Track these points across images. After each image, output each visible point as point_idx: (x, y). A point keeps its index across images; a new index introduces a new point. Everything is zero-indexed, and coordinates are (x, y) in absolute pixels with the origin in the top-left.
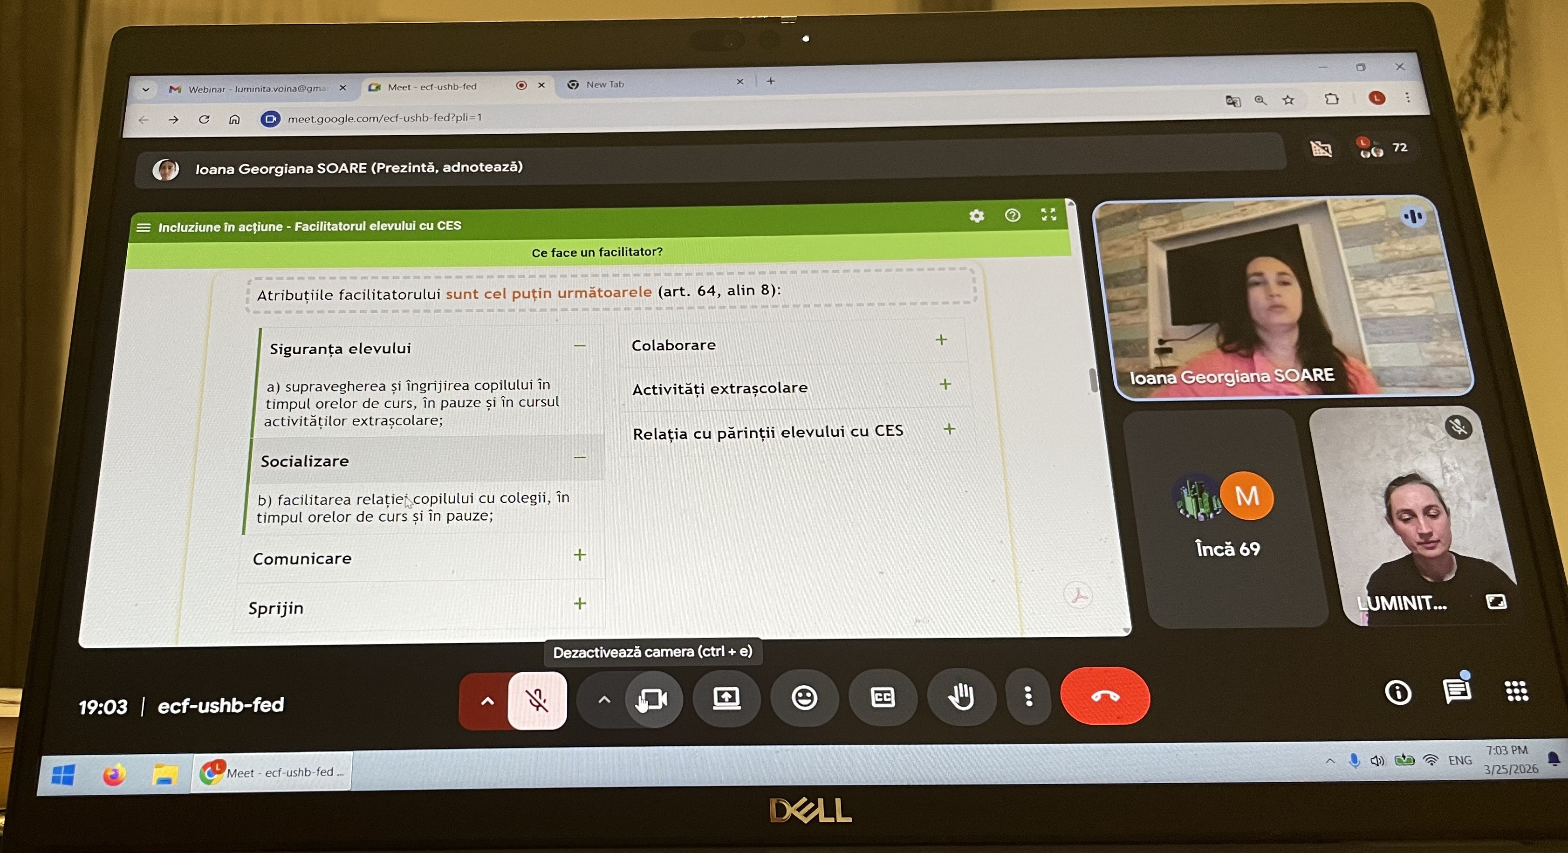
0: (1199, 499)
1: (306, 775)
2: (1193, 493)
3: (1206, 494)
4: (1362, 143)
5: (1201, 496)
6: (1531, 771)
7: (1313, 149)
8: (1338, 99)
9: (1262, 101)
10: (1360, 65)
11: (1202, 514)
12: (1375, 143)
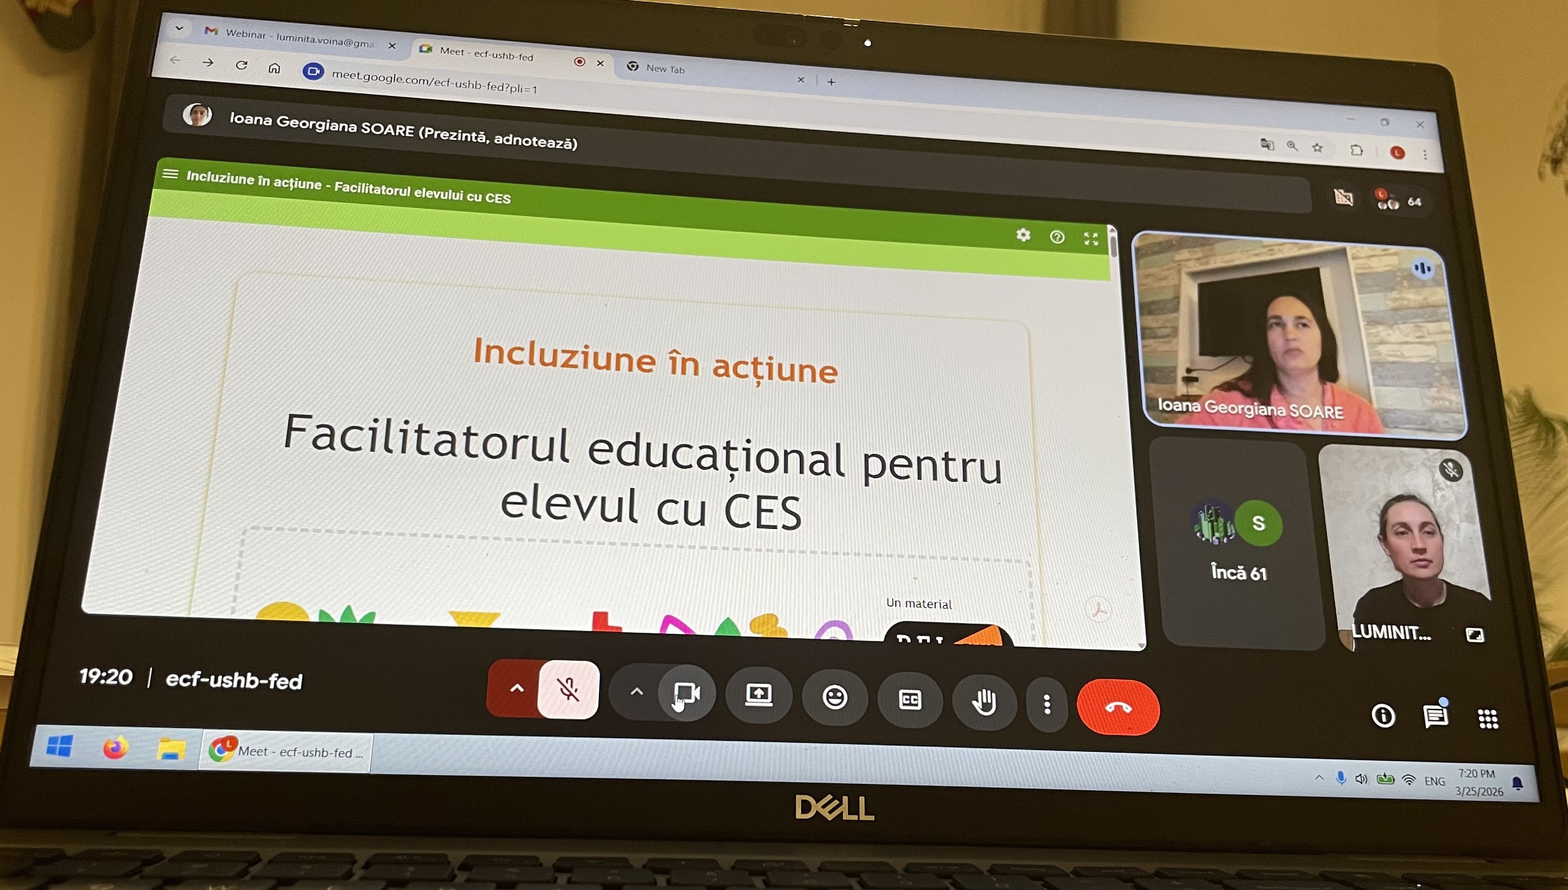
0: (1215, 523)
1: (323, 756)
2: (1210, 518)
3: (1221, 520)
4: (1380, 195)
5: (1217, 521)
6: (1497, 793)
7: (1336, 197)
8: (1362, 151)
9: (1294, 147)
10: (1383, 120)
11: (1217, 538)
12: (1392, 196)
